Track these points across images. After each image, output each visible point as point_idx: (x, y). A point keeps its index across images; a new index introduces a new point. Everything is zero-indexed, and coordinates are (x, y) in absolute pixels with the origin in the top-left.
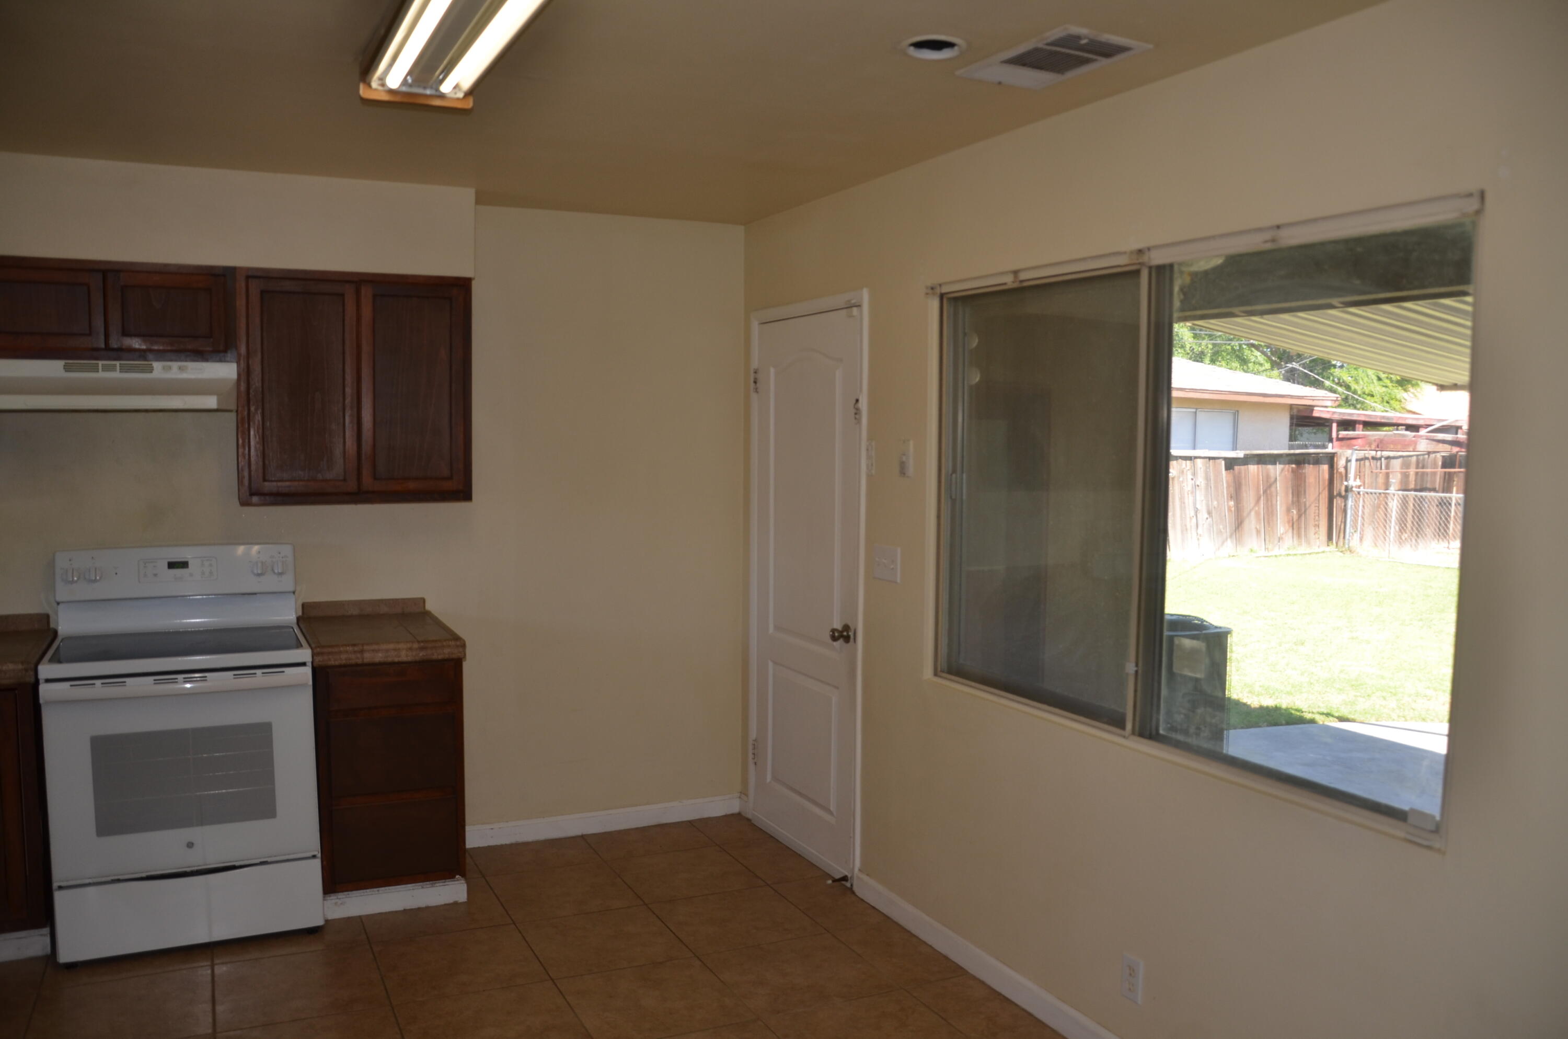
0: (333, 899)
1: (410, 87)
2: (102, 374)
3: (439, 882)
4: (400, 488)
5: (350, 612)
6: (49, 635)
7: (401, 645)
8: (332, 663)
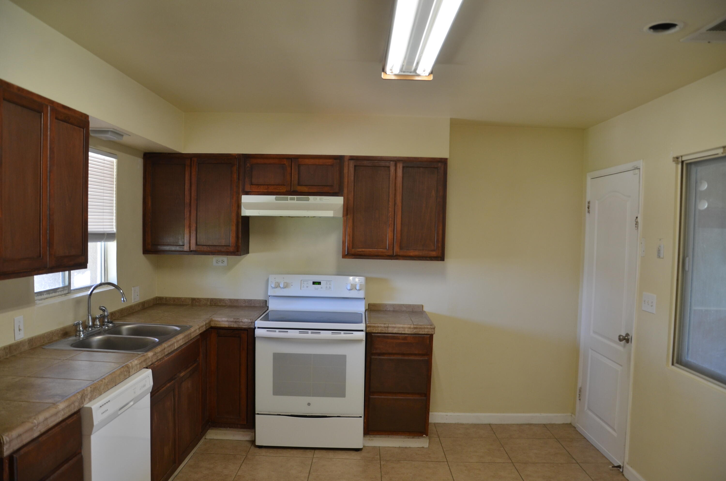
0: (368, 438)
1: (404, 72)
2: (289, 201)
3: (416, 437)
4: (412, 254)
5: (389, 309)
6: (265, 309)
7: (406, 326)
8: (374, 331)
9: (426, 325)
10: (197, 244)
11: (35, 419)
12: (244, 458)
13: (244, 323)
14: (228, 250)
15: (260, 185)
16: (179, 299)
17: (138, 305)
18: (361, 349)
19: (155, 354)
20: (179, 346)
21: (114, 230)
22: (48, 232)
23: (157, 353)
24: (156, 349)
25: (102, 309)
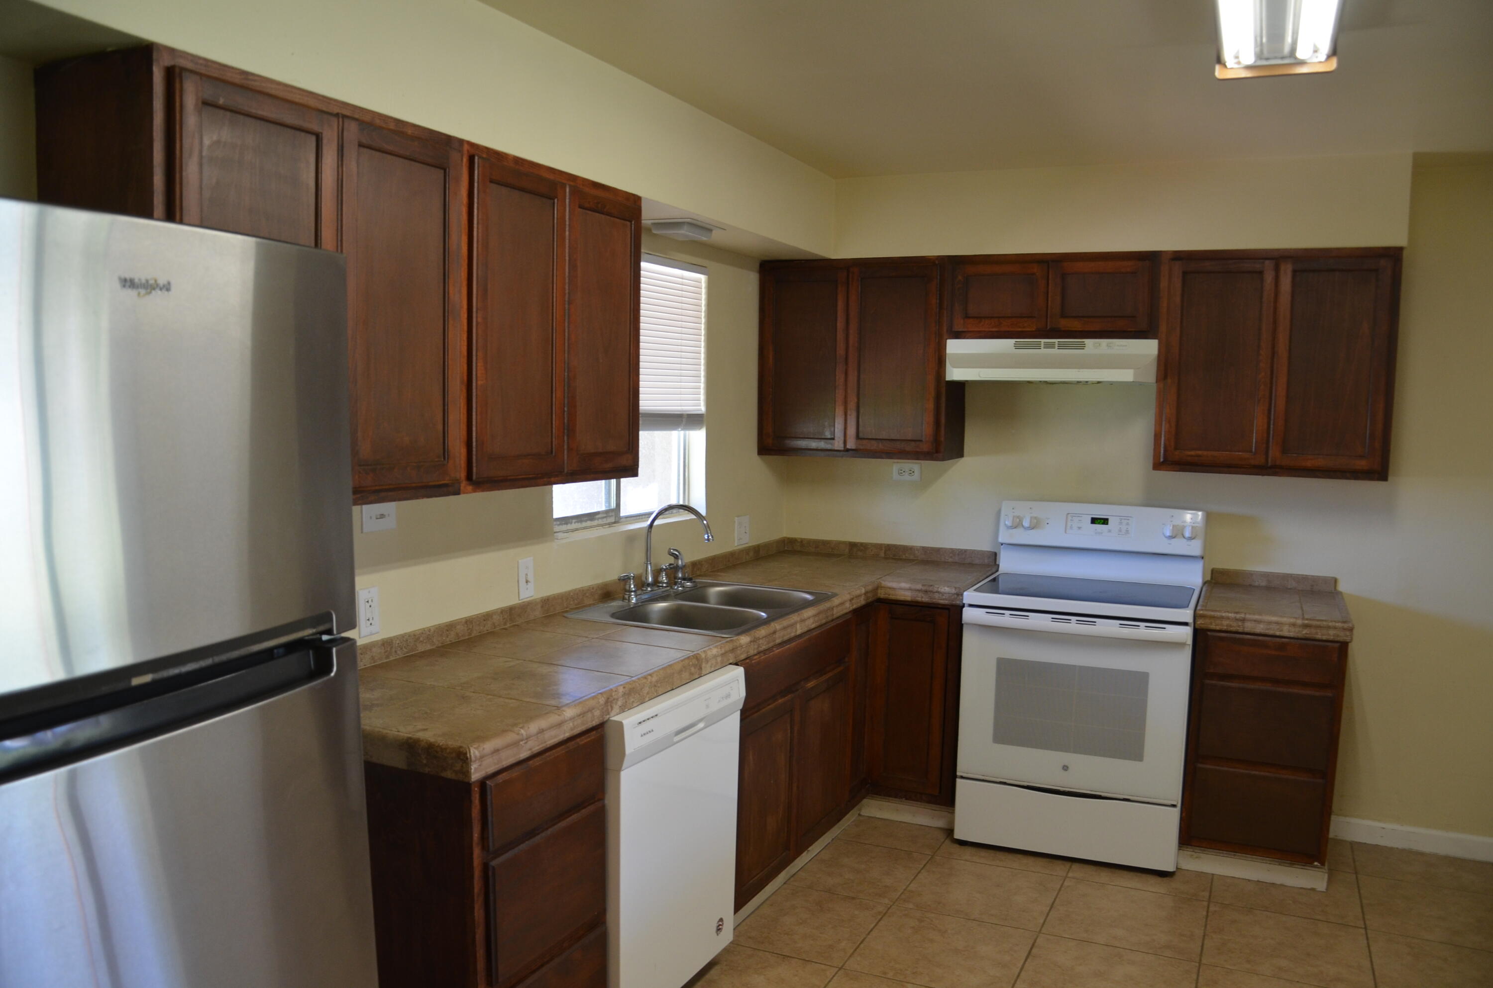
0: (1188, 852)
1: (1267, 59)
2: (1043, 351)
3: (1298, 864)
4: (1309, 464)
5: (1257, 584)
6: (989, 570)
7: (1284, 620)
8: (1213, 627)
9: (1332, 621)
10: (858, 437)
11: (522, 728)
12: (928, 859)
13: (943, 594)
14: (918, 450)
15: (985, 318)
16: (825, 543)
17: (747, 551)
18: (1182, 663)
19: (754, 641)
20: (805, 629)
21: (702, 408)
22: (566, 409)
23: (759, 639)
24: (758, 632)
25: (672, 555)
